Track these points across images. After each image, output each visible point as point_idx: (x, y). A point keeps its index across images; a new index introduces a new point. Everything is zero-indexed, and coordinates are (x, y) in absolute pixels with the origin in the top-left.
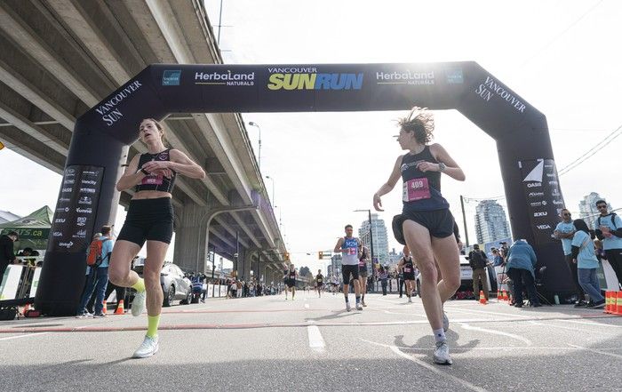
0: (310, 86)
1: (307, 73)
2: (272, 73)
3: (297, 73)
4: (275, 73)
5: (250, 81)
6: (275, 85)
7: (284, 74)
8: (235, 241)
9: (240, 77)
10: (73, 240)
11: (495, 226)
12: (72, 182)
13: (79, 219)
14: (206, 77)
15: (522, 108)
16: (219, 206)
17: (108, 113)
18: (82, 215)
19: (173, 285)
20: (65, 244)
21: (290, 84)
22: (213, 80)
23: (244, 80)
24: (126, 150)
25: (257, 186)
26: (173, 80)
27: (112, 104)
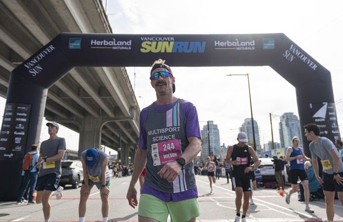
0: (170, 50)
1: (167, 41)
2: (144, 41)
3: (160, 41)
4: (146, 40)
5: (128, 46)
6: (146, 49)
7: (152, 41)
8: (118, 139)
9: (122, 43)
10: (13, 153)
11: (293, 130)
12: (10, 114)
13: (16, 139)
14: (98, 43)
15: (315, 67)
16: (108, 118)
17: (32, 67)
18: (18, 136)
19: (79, 175)
20: (8, 155)
21: (156, 48)
22: (103, 46)
23: (124, 46)
24: (46, 92)
25: (133, 104)
26: (76, 45)
27: (35, 61)
